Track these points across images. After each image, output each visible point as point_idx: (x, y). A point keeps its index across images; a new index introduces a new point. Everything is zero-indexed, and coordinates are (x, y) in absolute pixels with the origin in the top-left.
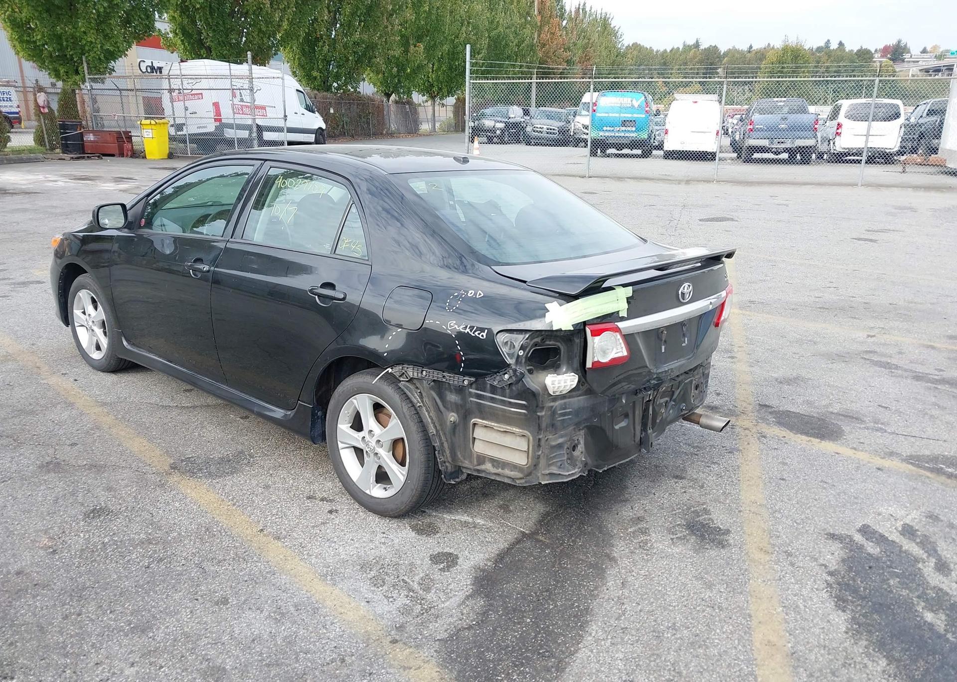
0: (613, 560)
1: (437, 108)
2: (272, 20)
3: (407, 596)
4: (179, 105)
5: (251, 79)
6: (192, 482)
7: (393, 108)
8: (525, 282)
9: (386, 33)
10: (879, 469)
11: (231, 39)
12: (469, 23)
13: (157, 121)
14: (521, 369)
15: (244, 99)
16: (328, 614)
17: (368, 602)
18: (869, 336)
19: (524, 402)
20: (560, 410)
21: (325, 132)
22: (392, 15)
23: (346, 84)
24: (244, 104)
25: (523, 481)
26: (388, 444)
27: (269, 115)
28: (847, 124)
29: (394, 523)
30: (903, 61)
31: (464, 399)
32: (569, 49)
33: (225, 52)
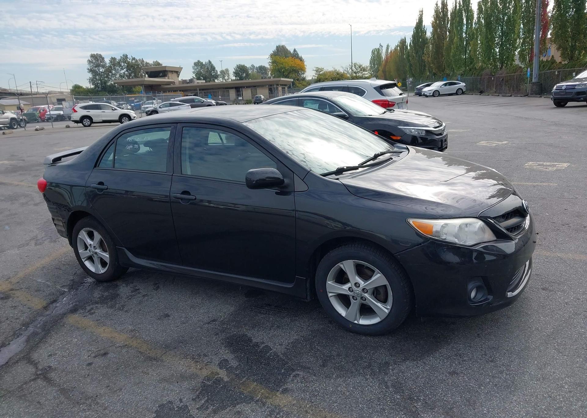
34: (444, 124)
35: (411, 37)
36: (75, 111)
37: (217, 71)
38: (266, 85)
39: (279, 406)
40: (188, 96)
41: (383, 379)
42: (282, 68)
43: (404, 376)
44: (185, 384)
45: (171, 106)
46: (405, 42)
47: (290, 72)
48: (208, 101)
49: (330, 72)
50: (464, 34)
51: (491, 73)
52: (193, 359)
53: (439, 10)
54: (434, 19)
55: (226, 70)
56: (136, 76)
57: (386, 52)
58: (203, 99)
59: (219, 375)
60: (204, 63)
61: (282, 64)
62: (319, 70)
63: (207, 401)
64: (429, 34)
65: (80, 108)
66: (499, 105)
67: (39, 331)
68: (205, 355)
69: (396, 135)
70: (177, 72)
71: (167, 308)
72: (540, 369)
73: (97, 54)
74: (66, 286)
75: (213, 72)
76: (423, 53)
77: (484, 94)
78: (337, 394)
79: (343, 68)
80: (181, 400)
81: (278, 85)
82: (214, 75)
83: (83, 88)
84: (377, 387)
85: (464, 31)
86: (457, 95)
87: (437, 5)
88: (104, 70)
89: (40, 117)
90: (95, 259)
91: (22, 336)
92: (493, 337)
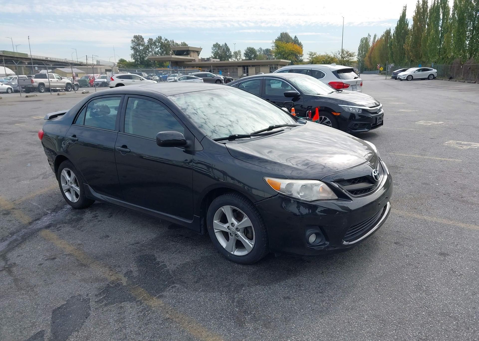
34: (381, 105)
35: (395, 28)
36: (113, 80)
37: (231, 52)
38: (268, 65)
39: (151, 306)
40: (205, 71)
41: (234, 296)
42: (282, 51)
43: (250, 296)
44: (96, 285)
45: (187, 79)
46: (390, 33)
47: (289, 55)
48: (218, 76)
49: (322, 56)
50: (440, 27)
51: (460, 62)
52: (110, 268)
53: (420, 6)
54: (416, 14)
55: (238, 51)
56: (167, 54)
57: (373, 41)
58: (214, 75)
59: (121, 280)
60: (221, 45)
61: (283, 48)
62: (312, 54)
63: (105, 297)
64: (410, 26)
65: (117, 77)
66: (460, 90)
67: (19, 238)
68: (119, 266)
69: (336, 112)
70: (198, 52)
71: (110, 231)
72: (354, 302)
73: (139, 35)
74: (50, 209)
75: (228, 52)
76: (404, 43)
77: (452, 80)
78: (195, 303)
79: (333, 53)
80: (87, 295)
81: (278, 65)
82: (228, 55)
83: (127, 62)
84: (226, 301)
85: (440, 25)
86: (429, 79)
87: (418, 2)
88: (143, 48)
89: (90, 83)
90: (71, 191)
91: (7, 241)
92: (333, 275)
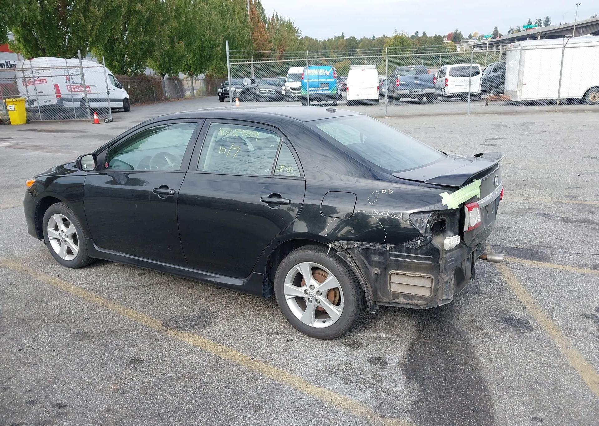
0: (474, 346)
1: (194, 81)
2: (86, 30)
3: (371, 388)
4: (31, 88)
5: (81, 68)
6: (185, 334)
7: (167, 83)
8: (423, 182)
9: (161, 36)
10: (582, 275)
11: (59, 43)
12: (210, 28)
13: (17, 99)
14: (429, 236)
15: (75, 81)
16: (331, 406)
17: (350, 394)
18: (524, 200)
19: (431, 257)
20: (449, 259)
21: (129, 101)
22: (162, 24)
23: (136, 69)
24: (74, 85)
25: (425, 306)
26: (324, 294)
27: (92, 92)
28: (451, 79)
29: (332, 343)
30: (460, 42)
31: (385, 259)
32: (271, 41)
33: (55, 52)
